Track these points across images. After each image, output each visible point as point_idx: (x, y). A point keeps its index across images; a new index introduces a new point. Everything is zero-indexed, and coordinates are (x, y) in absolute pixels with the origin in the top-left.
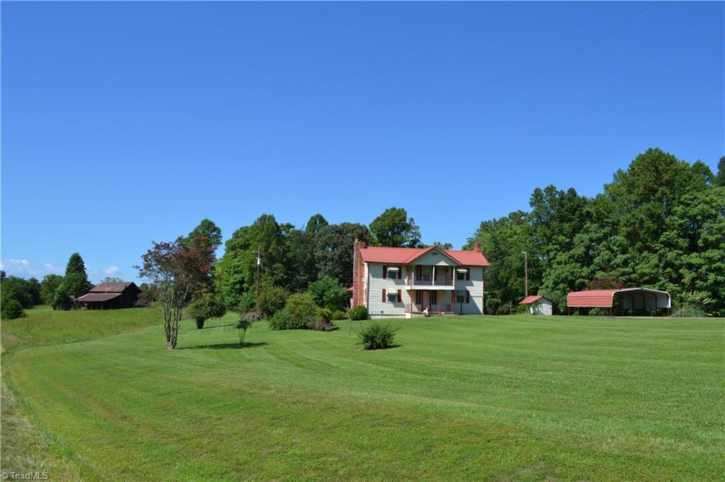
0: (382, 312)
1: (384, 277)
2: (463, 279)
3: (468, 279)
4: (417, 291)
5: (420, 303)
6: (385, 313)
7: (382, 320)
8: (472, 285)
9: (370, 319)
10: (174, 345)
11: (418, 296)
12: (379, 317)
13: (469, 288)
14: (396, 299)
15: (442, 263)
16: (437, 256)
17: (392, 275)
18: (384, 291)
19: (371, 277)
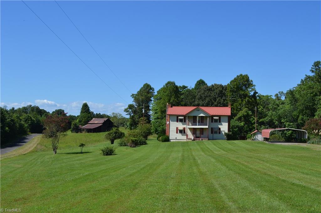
0: (176, 138)
1: (177, 121)
2: (217, 122)
3: (220, 122)
4: (193, 128)
5: (195, 134)
6: (177, 139)
7: (176, 142)
8: (222, 125)
9: (170, 141)
10: (56, 152)
11: (194, 131)
12: (175, 141)
13: (220, 126)
14: (183, 132)
15: (202, 115)
16: (199, 111)
17: (181, 121)
18: (177, 128)
19: (170, 122)
